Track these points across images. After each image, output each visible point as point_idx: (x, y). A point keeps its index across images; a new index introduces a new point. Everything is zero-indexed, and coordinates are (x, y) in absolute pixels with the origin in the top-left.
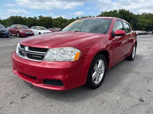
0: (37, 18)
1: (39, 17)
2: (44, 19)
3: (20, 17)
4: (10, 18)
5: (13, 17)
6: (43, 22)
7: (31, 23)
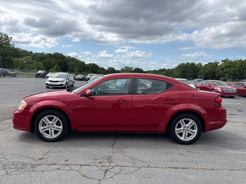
0: (219, 63)
1: (222, 61)
2: (230, 65)
3: (193, 64)
4: (178, 66)
5: (183, 64)
6: (228, 70)
7: (206, 71)
